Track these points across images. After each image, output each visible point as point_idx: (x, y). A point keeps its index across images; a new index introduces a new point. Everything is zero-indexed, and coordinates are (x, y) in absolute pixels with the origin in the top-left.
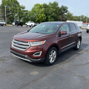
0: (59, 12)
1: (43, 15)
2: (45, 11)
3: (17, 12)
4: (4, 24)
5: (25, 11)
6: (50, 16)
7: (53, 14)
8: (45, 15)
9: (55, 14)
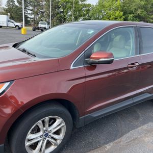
0: (151, 8)
1: (117, 13)
2: (124, 6)
3: (71, 8)
4: (45, 28)
5: (85, 6)
6: (131, 15)
7: (139, 11)
8: (122, 13)
9: (142, 12)
